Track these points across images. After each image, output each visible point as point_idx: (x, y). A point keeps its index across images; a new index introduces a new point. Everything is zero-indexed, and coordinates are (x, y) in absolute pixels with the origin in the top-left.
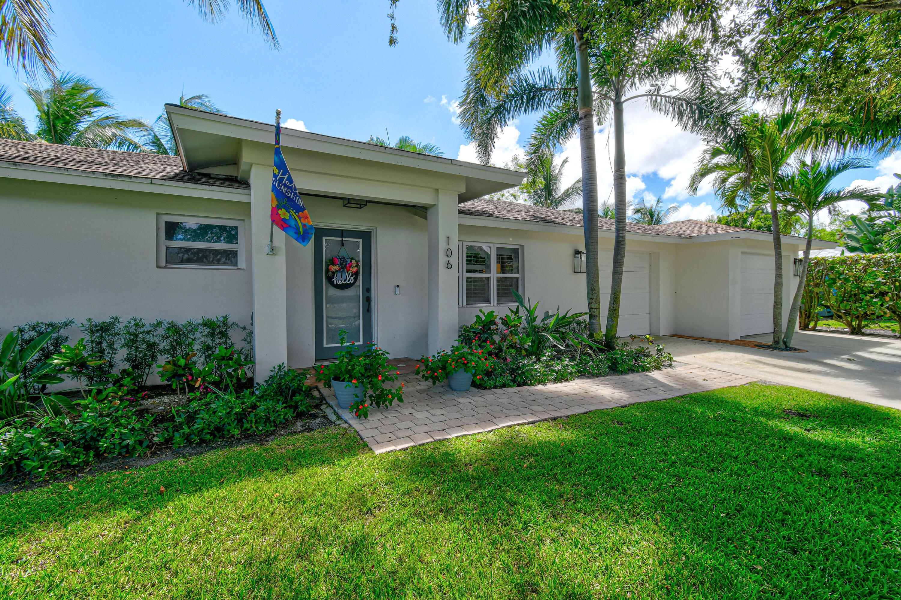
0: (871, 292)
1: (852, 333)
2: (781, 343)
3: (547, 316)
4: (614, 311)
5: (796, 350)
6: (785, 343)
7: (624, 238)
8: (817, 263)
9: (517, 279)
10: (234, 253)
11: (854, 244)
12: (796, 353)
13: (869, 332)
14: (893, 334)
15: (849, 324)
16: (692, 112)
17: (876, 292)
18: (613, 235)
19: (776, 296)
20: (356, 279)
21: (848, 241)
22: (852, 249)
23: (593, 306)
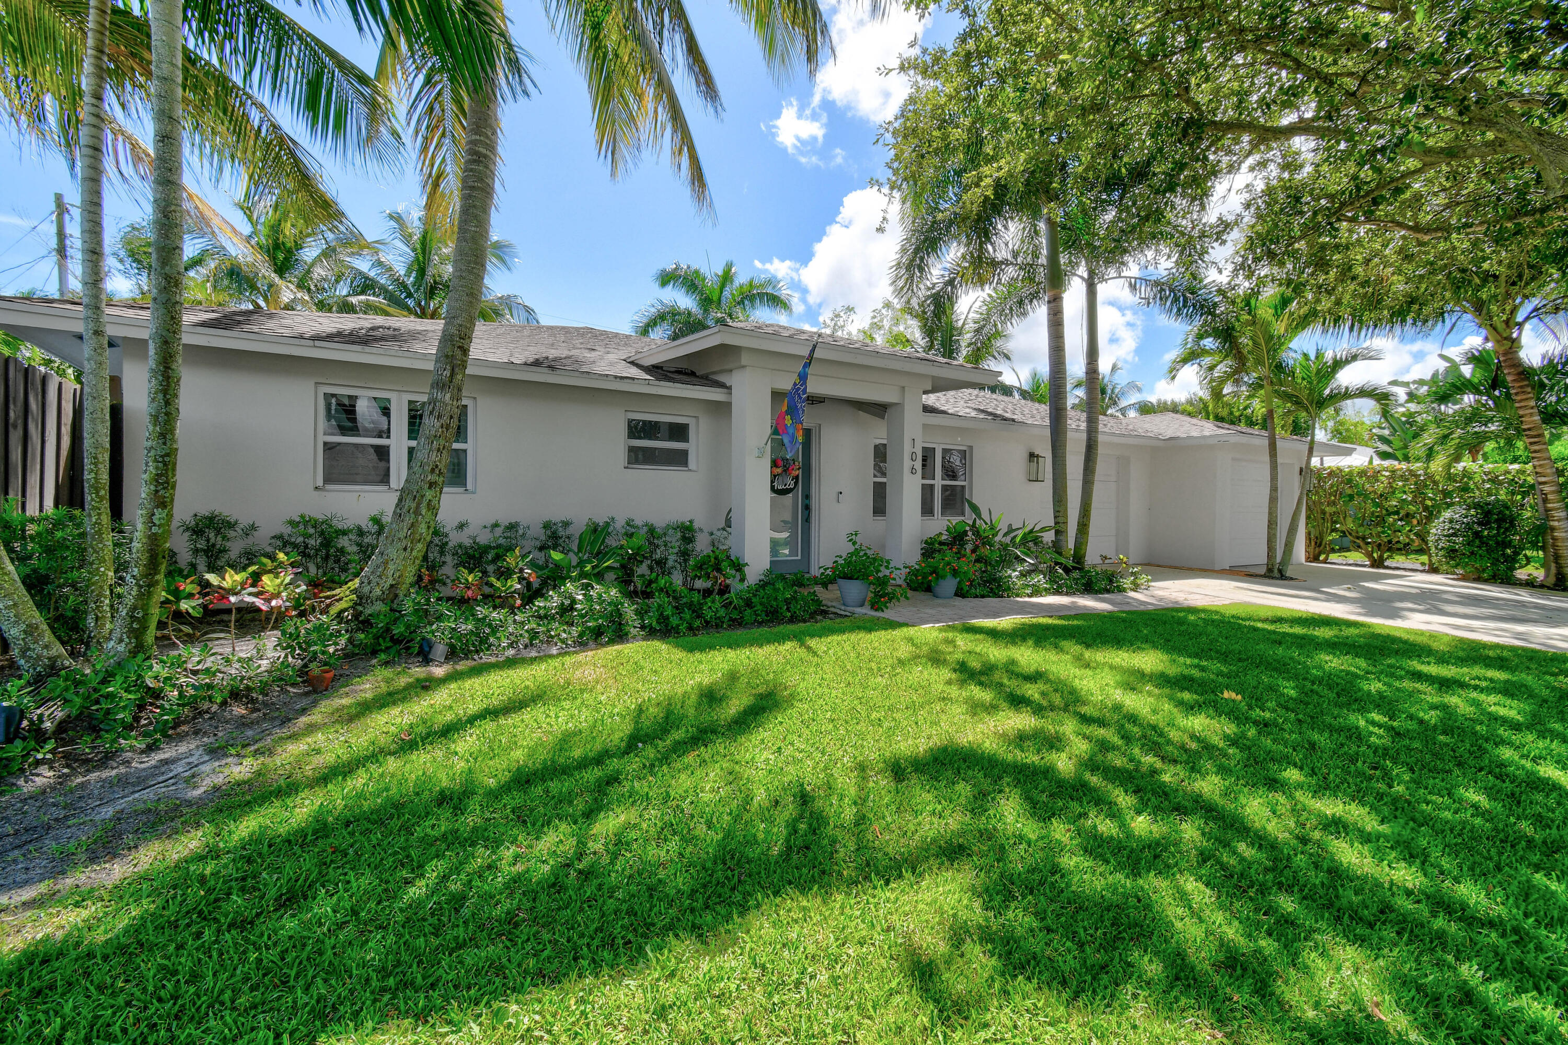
0: (1397, 513)
1: (1372, 566)
2: (1276, 571)
3: (1011, 530)
4: (1083, 527)
5: (1292, 579)
6: (1280, 571)
7: (1096, 442)
8: (1331, 474)
9: (963, 487)
10: (685, 453)
11: (1385, 448)
12: (1291, 582)
13: (1394, 565)
14: (1421, 568)
15: (1369, 555)
16: (1176, 300)
17: (1402, 513)
18: (1084, 436)
19: (1270, 514)
20: (796, 483)
21: (1379, 444)
22: (1384, 455)
23: (1060, 520)
